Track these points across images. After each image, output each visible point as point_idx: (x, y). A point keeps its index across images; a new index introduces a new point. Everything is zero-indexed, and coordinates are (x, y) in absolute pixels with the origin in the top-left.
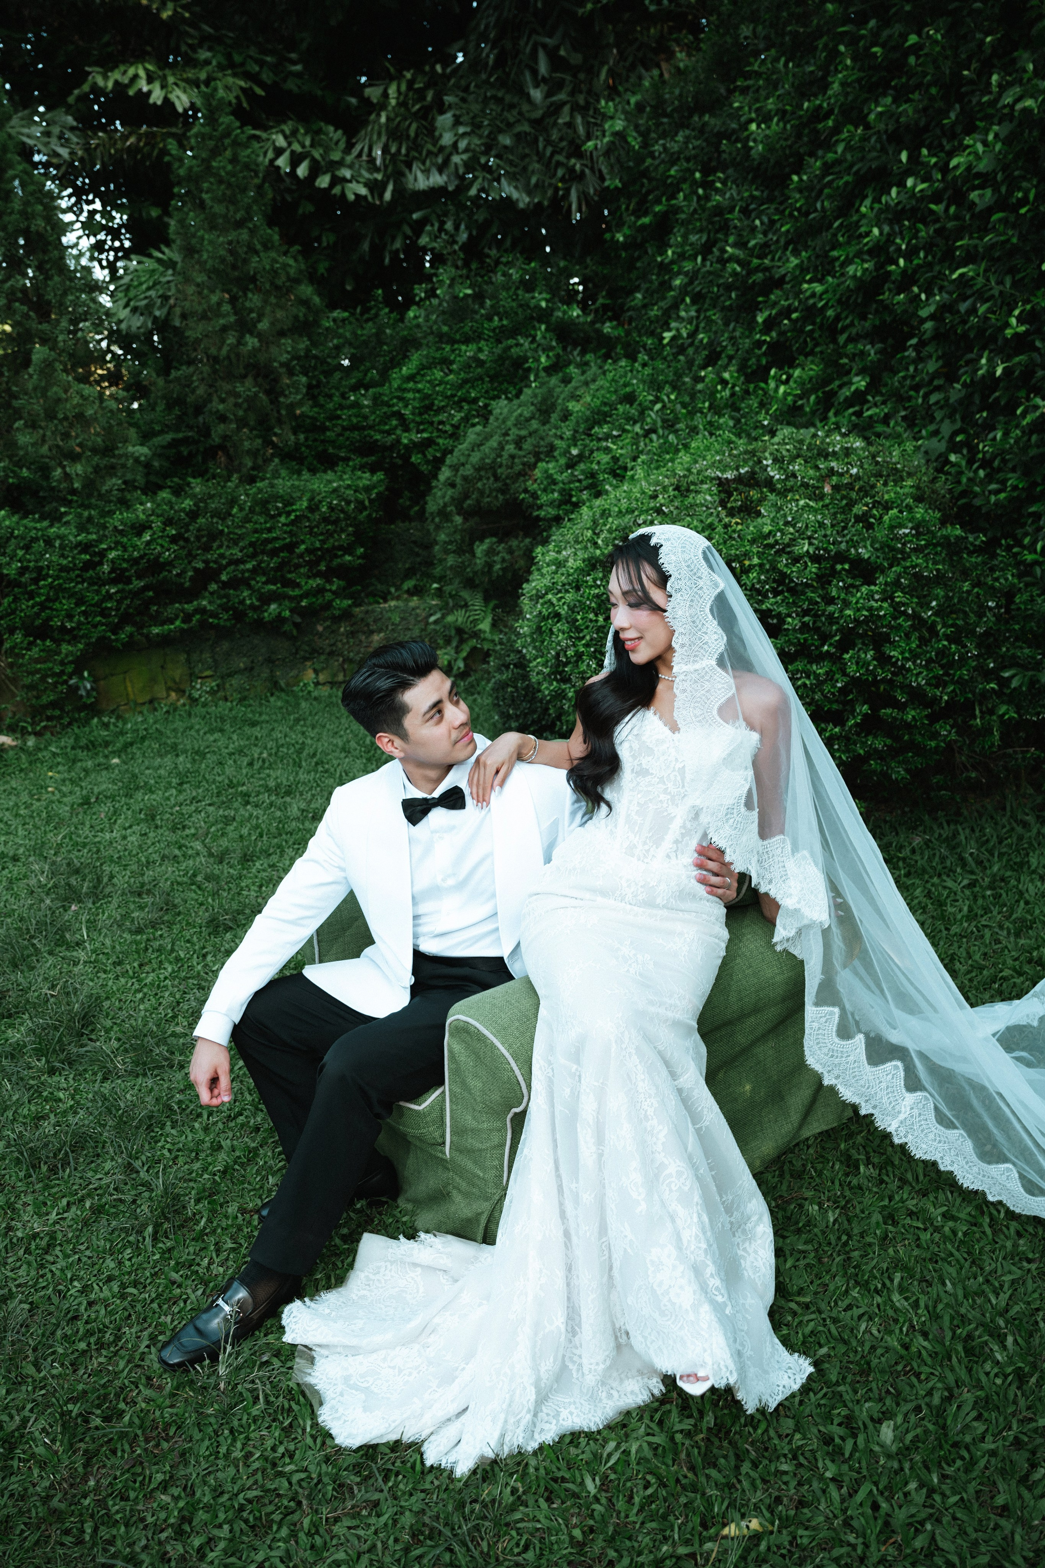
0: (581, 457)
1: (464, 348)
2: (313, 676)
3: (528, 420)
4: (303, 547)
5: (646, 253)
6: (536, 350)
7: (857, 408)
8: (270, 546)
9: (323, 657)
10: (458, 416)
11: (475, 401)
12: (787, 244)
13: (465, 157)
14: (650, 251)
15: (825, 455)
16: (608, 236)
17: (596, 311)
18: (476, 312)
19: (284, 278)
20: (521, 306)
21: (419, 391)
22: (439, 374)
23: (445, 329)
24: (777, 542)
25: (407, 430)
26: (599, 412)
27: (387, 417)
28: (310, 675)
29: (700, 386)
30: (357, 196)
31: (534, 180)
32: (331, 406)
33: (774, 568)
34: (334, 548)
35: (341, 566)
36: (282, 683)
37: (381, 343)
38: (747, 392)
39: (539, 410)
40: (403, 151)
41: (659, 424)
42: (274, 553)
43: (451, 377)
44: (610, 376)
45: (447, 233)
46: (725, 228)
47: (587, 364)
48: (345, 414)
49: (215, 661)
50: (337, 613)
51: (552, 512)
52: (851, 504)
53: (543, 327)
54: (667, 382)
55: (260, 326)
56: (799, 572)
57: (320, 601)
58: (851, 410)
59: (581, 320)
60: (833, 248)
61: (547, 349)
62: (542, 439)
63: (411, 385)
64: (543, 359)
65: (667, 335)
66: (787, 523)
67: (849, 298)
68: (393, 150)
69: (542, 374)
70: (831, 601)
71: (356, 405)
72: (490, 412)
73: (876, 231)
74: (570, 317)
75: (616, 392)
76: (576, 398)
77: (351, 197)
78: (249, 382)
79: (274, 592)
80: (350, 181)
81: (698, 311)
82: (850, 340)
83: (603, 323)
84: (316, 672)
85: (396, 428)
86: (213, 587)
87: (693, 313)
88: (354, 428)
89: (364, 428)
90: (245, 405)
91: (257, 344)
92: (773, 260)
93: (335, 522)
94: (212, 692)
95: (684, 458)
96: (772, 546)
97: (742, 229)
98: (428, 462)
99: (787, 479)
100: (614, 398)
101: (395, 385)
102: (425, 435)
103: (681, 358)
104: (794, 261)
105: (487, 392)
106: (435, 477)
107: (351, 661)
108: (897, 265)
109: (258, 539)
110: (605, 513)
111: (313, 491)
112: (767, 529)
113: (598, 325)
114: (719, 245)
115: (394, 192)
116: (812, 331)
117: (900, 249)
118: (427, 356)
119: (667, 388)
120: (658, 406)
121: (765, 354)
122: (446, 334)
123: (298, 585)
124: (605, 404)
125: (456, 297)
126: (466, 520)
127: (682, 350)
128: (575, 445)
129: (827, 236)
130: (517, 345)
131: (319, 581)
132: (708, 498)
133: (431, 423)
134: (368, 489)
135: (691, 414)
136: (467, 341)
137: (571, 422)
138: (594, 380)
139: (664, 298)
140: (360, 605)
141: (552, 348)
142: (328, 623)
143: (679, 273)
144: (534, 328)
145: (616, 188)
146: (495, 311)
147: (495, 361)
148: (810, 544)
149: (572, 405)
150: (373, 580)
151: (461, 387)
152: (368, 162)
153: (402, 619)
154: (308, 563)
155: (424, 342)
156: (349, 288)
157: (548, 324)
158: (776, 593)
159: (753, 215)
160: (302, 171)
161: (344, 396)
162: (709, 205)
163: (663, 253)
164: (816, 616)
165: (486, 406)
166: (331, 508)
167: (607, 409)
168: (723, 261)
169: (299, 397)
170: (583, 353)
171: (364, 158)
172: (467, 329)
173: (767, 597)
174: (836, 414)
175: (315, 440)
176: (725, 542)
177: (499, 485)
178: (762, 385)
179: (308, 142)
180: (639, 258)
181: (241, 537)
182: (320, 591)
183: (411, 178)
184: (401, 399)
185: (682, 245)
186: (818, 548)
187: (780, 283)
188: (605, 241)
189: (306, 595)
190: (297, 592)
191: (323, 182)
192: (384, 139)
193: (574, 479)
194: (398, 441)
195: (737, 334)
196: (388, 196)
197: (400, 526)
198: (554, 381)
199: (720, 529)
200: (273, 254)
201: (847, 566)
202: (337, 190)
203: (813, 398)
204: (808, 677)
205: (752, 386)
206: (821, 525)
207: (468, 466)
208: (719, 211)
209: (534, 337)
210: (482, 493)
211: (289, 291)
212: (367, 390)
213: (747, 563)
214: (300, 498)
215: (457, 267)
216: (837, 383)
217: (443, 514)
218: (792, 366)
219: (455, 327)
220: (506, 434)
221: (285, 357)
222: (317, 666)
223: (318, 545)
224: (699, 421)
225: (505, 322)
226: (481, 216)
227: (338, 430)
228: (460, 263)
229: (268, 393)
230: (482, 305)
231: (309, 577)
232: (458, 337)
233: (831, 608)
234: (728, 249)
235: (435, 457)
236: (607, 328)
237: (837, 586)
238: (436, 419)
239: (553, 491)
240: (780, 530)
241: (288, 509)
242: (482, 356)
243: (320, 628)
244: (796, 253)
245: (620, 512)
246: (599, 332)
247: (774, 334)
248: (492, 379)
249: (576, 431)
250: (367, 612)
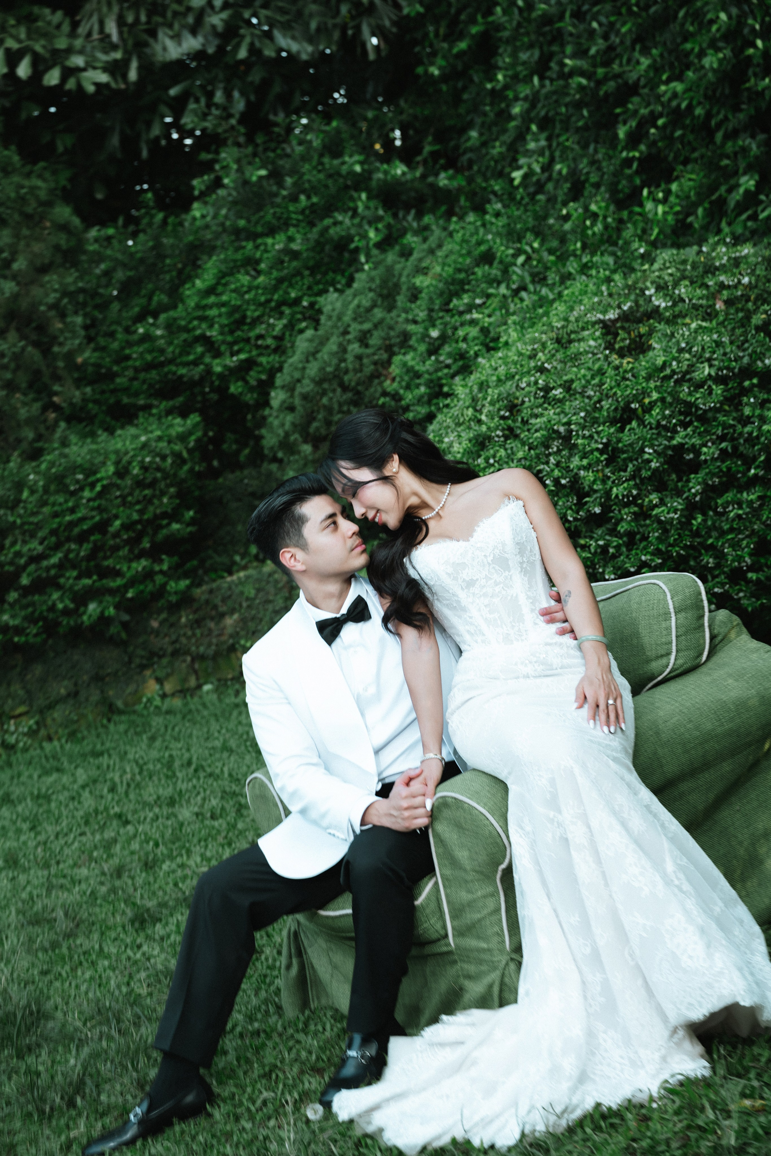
0: (443, 338)
1: (270, 241)
2: (157, 687)
3: (369, 310)
4: (117, 523)
5: (472, 81)
6: (360, 225)
7: (750, 212)
8: (76, 531)
9: (165, 661)
10: (279, 325)
11: (297, 301)
12: (634, 42)
13: (224, 15)
14: (476, 79)
15: (711, 270)
16: (420, 70)
17: (425, 162)
18: (276, 195)
19: (34, 204)
20: (330, 176)
21: (224, 305)
22: (244, 279)
23: (242, 223)
24: (674, 372)
25: (217, 354)
26: (454, 281)
27: (187, 346)
28: (152, 687)
29: (568, 226)
30: (97, 85)
31: (313, 25)
32: (115, 345)
33: (677, 400)
34: (156, 517)
35: (167, 538)
36: (120, 704)
37: (162, 257)
38: (621, 221)
39: (381, 295)
40: (143, 18)
41: (528, 279)
42: (82, 539)
43: (261, 279)
44: (458, 237)
45: (217, 106)
46: (558, 37)
47: (426, 228)
48: (135, 352)
49: (28, 692)
50: (173, 599)
51: (423, 410)
52: (748, 317)
53: (364, 196)
54: (527, 229)
55: (15, 266)
56: (703, 397)
57: (150, 587)
58: (744, 216)
59: (409, 177)
60: (685, 40)
61: (373, 221)
62: (391, 328)
63: (212, 299)
64: (372, 234)
65: (517, 175)
66: (681, 350)
67: (714, 92)
68: (130, 19)
69: (375, 252)
70: (746, 421)
71: (147, 337)
72: (320, 311)
73: (723, 16)
74: (394, 176)
75: (469, 253)
76: (424, 271)
77: (91, 89)
78: (12, 336)
79: (91, 587)
80: (84, 70)
81: (549, 139)
82: (727, 137)
83: (437, 175)
84: (160, 681)
85: (202, 355)
86: (13, 596)
87: (543, 143)
88: (149, 367)
89: (162, 364)
90: (13, 365)
91: (16, 289)
92: (621, 65)
93: (153, 484)
94: (32, 733)
95: (560, 307)
96: (669, 377)
97: (579, 37)
98: (252, 389)
99: (675, 304)
100: (468, 261)
101: (192, 304)
102: (243, 356)
103: (541, 197)
104: (645, 62)
105: (310, 288)
106: (266, 403)
107: (202, 658)
108: (755, 46)
109: (60, 525)
110: (483, 386)
111: (117, 452)
112: (660, 361)
113: (431, 179)
114: (556, 59)
115: (140, 69)
116: (683, 136)
117: (753, 29)
118: (225, 261)
119: (529, 236)
120: (521, 259)
121: (637, 172)
122: (244, 229)
123: (118, 573)
124: (459, 270)
125: (246, 183)
126: (316, 447)
127: (540, 187)
128: (434, 326)
129: (675, 27)
130: (336, 223)
131: (144, 562)
132: (592, 343)
133: (247, 340)
134: (183, 438)
135: (562, 258)
136: (272, 232)
137: (423, 302)
138: (440, 246)
139: (505, 131)
140: (199, 585)
141: (380, 219)
142: (164, 616)
143: (516, 99)
144: (352, 199)
145: (418, 14)
146: (299, 189)
147: (312, 249)
148: (711, 366)
149: (419, 281)
150: (210, 552)
151: (275, 288)
152: (101, 40)
153: (258, 590)
154: (127, 542)
155: (219, 243)
156: (99, 196)
157: (368, 190)
158: (685, 425)
159: (588, 17)
160: (23, 70)
161: (128, 330)
162: (534, 15)
163: (492, 79)
164: (733, 439)
165: (312, 305)
166: (145, 468)
167: (462, 276)
168: (566, 76)
169: (77, 342)
170: (419, 216)
171: (96, 36)
172: (269, 217)
173: (677, 432)
174: (729, 224)
175: (103, 392)
176: (619, 385)
177: (349, 395)
178: (637, 209)
179: (23, 36)
180: (465, 88)
181: (38, 526)
182: (148, 575)
183: (158, 48)
184: (203, 319)
185: (513, 65)
186: (720, 369)
187: (633, 89)
188: (418, 76)
189: (132, 583)
190: (119, 582)
191: (53, 78)
192: (116, 9)
193: (440, 366)
194: (209, 371)
195: (600, 156)
196: (133, 75)
197: (229, 478)
198: (391, 257)
199: (611, 372)
200: (16, 179)
201: (755, 381)
202: (71, 84)
203: (700, 211)
204: (740, 507)
205: (625, 214)
206: (718, 344)
207: (306, 381)
208: (547, 20)
209: (355, 211)
210: (329, 410)
211: (42, 218)
212: (155, 316)
213: (647, 401)
214: (104, 463)
215: (238, 145)
216: (723, 189)
217: (287, 446)
218: (670, 180)
219: (254, 219)
220: (346, 333)
221: (53, 297)
222: (160, 674)
223: (135, 516)
224: (572, 266)
225: (315, 200)
226: (256, 76)
227: (130, 373)
228: (242, 139)
229: (36, 344)
230: (281, 185)
231: (131, 561)
232: (259, 229)
233: (748, 429)
234: (568, 61)
235: (260, 382)
236: (443, 180)
237: (748, 404)
238: (252, 334)
239: (418, 386)
240: (674, 359)
241: (92, 479)
242: (295, 246)
243: (155, 624)
244: (645, 51)
245: (499, 380)
246: (433, 187)
247: (643, 147)
248: (313, 271)
249: (431, 310)
250: (211, 591)
